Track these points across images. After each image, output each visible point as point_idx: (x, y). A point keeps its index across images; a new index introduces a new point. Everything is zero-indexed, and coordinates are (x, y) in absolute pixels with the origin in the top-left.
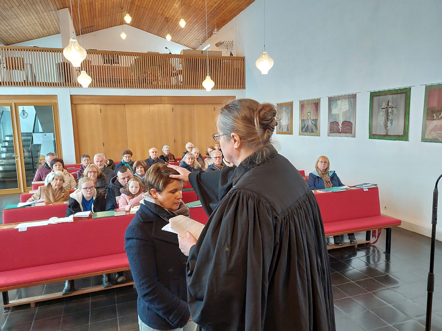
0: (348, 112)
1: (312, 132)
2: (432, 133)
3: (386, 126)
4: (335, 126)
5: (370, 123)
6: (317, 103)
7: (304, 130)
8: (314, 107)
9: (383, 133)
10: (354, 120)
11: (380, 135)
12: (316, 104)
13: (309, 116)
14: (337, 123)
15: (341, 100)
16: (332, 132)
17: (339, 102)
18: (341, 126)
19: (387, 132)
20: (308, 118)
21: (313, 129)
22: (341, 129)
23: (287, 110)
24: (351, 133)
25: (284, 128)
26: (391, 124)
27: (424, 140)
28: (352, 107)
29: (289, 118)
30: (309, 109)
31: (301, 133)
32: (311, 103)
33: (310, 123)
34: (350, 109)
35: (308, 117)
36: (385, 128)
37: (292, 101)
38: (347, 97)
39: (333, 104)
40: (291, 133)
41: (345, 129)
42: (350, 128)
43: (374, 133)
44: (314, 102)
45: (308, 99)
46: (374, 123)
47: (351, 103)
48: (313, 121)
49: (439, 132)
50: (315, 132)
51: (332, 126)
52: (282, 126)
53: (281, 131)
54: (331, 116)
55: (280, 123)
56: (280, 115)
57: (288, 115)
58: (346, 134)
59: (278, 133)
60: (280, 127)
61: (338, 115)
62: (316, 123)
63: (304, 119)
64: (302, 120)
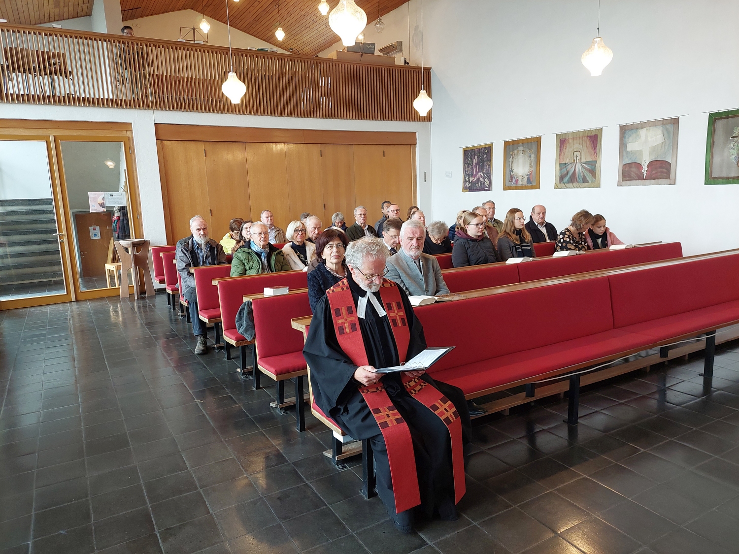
0: (662, 147)
1: (585, 180)
4: (634, 169)
5: (708, 160)
6: (596, 136)
7: (566, 179)
8: (588, 143)
9: (734, 174)
10: (675, 159)
11: (728, 178)
12: (594, 139)
13: (577, 157)
14: (639, 166)
15: (648, 128)
16: (628, 178)
17: (643, 132)
18: (647, 169)
21: (587, 177)
22: (645, 174)
23: (527, 150)
24: (668, 177)
25: (520, 179)
28: (669, 137)
29: (533, 163)
30: (577, 146)
31: (559, 185)
32: (581, 135)
33: (579, 168)
34: (667, 141)
35: (575, 158)
37: (538, 135)
38: (661, 123)
39: (630, 136)
40: (537, 186)
41: (654, 172)
42: (665, 170)
43: (714, 175)
44: (589, 135)
45: (575, 129)
46: (717, 159)
47: (668, 132)
50: (590, 182)
51: (626, 170)
52: (516, 177)
53: (513, 185)
54: (625, 154)
55: (512, 172)
56: (511, 160)
57: (530, 159)
58: (657, 180)
59: (506, 188)
60: (512, 178)
61: (641, 151)
62: (594, 167)
63: (567, 162)
64: (560, 164)
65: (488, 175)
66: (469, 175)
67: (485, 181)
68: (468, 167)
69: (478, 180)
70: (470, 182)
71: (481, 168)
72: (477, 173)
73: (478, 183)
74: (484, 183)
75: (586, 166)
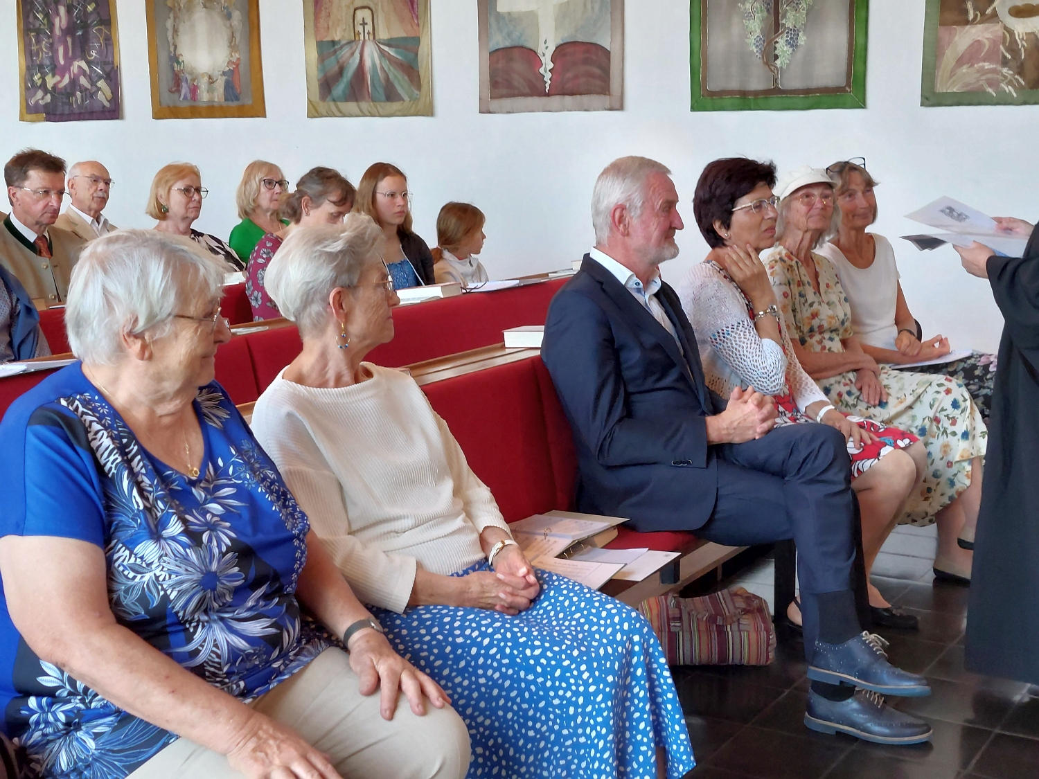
0: (584, 7)
1: (391, 94)
2: (964, 69)
3: (770, 56)
4: (519, 66)
5: (696, 45)
7: (340, 89)
9: (757, 83)
10: (619, 38)
11: (745, 93)
13: (364, 24)
14: (531, 56)
16: (504, 91)
18: (551, 65)
19: (775, 80)
20: (356, 34)
21: (397, 85)
22: (548, 76)
24: (605, 90)
25: (203, 85)
26: (793, 43)
27: (932, 97)
29: (238, 36)
31: (322, 106)
33: (371, 56)
35: (359, 28)
36: (767, 64)
40: (256, 109)
41: (569, 75)
42: (597, 71)
43: (713, 86)
46: (718, 44)
48: (389, 45)
49: (987, 66)
50: (406, 98)
51: (500, 65)
52: (189, 78)
53: (182, 100)
54: (492, 20)
55: (178, 63)
56: (169, 24)
57: (228, 23)
58: (578, 96)
59: (163, 111)
60: (177, 80)
61: (532, 16)
62: (411, 55)
63: (336, 39)
64: (321, 45)
65: (108, 68)
66: (41, 67)
67: (99, 89)
68: (38, 42)
69: (74, 82)
70: (46, 91)
71: (82, 48)
72: (69, 61)
73: (73, 94)
74: (92, 95)
75: (392, 52)
